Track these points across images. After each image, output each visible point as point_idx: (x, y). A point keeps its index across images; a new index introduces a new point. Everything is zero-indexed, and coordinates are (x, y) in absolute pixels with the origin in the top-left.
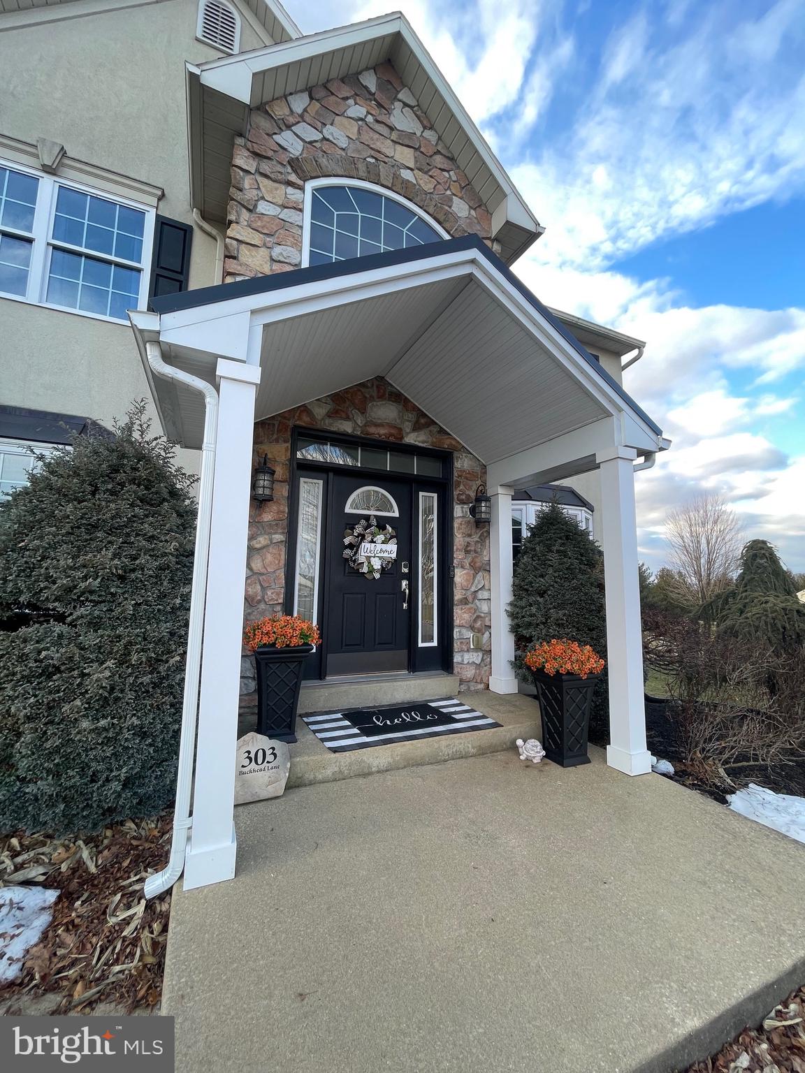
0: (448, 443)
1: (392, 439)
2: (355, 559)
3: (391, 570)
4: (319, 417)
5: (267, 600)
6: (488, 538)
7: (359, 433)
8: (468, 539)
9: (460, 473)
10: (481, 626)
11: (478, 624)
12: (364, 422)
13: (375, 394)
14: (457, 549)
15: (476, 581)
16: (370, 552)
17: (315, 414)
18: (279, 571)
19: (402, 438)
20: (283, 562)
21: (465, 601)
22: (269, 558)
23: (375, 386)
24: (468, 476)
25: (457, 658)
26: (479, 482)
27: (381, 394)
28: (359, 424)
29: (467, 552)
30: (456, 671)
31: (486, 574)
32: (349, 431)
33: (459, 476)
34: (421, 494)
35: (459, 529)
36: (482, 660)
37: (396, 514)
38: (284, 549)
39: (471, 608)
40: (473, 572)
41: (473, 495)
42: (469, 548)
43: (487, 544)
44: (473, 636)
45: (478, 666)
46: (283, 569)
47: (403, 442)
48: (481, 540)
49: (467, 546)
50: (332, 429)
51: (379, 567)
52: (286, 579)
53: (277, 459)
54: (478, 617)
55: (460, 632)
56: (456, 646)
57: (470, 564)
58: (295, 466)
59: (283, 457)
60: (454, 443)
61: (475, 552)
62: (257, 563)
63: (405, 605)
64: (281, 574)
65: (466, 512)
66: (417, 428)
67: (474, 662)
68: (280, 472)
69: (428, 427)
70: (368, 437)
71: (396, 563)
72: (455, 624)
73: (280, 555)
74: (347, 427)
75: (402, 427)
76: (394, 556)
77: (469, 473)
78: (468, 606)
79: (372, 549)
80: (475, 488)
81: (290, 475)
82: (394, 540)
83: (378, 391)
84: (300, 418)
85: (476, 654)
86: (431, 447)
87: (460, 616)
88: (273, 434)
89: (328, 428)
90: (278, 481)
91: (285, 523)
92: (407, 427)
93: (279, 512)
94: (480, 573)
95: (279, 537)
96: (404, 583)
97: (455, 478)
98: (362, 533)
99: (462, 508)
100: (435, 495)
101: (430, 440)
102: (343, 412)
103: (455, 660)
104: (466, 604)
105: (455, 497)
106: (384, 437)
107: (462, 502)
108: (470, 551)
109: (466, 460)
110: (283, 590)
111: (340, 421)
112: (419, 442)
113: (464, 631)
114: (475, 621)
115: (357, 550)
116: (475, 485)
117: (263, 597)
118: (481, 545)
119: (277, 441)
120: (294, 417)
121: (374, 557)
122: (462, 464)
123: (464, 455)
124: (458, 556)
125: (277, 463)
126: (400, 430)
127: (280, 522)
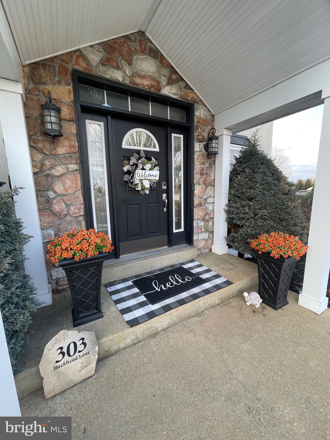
0: (191, 96)
1: (153, 90)
2: (132, 182)
3: (155, 188)
4: (94, 64)
5: (71, 214)
6: (214, 165)
7: (128, 82)
8: (202, 166)
9: (199, 120)
10: (209, 218)
11: (207, 217)
12: (131, 73)
13: (138, 48)
14: (196, 173)
15: (206, 192)
16: (142, 176)
17: (90, 60)
18: (77, 193)
19: (160, 90)
20: (79, 186)
21: (200, 205)
22: (68, 183)
23: (137, 41)
24: (203, 122)
25: (195, 237)
26: (210, 127)
27: (143, 49)
28: (128, 74)
29: (202, 174)
30: (195, 244)
31: (212, 188)
32: (120, 79)
33: (198, 122)
34: (173, 135)
35: (198, 159)
36: (209, 236)
37: (157, 149)
38: (79, 176)
39: (203, 208)
40: (205, 187)
41: (206, 135)
42: (203, 172)
43: (213, 169)
44: (204, 224)
45: (206, 240)
46: (81, 191)
47: (161, 94)
48: (210, 166)
49: (202, 171)
50: (106, 76)
51: (149, 186)
52: (84, 198)
53: (63, 100)
54: (207, 213)
55: (197, 223)
56: (195, 231)
57: (203, 182)
58: (79, 108)
59: (67, 99)
60: (195, 96)
61: (207, 174)
62: (59, 187)
63: (165, 209)
64: (80, 194)
65: (202, 147)
66: (170, 82)
67: (204, 238)
68: (66, 112)
69: (178, 83)
70: (135, 86)
71: (159, 183)
72: (194, 218)
73: (77, 180)
74: (117, 76)
75: (159, 80)
76: (157, 178)
77: (204, 120)
78: (201, 208)
79: (143, 174)
80: (207, 131)
81: (75, 115)
82: (157, 168)
83: (141, 46)
84: (77, 63)
85: (205, 234)
86: (180, 99)
87: (197, 213)
88: (55, 76)
89: (103, 75)
90: (65, 120)
91: (77, 155)
92: (164, 81)
93: (71, 146)
94: (209, 188)
95: (73, 167)
96: (164, 196)
97: (195, 124)
98: (136, 162)
99: (200, 144)
100: (182, 136)
101: (179, 93)
102: (115, 61)
103: (194, 239)
104: (201, 206)
105: (196, 137)
106: (147, 87)
107: (200, 141)
108: (204, 173)
109: (202, 110)
110: (83, 206)
111: (112, 70)
112: (172, 94)
113: (199, 222)
114: (205, 215)
115: (133, 175)
116: (208, 129)
117: (68, 212)
118: (210, 170)
119: (59, 83)
120: (72, 61)
121: (145, 179)
122: (200, 113)
123: (201, 106)
124: (197, 177)
125: (62, 104)
126: (159, 82)
127: (73, 155)
